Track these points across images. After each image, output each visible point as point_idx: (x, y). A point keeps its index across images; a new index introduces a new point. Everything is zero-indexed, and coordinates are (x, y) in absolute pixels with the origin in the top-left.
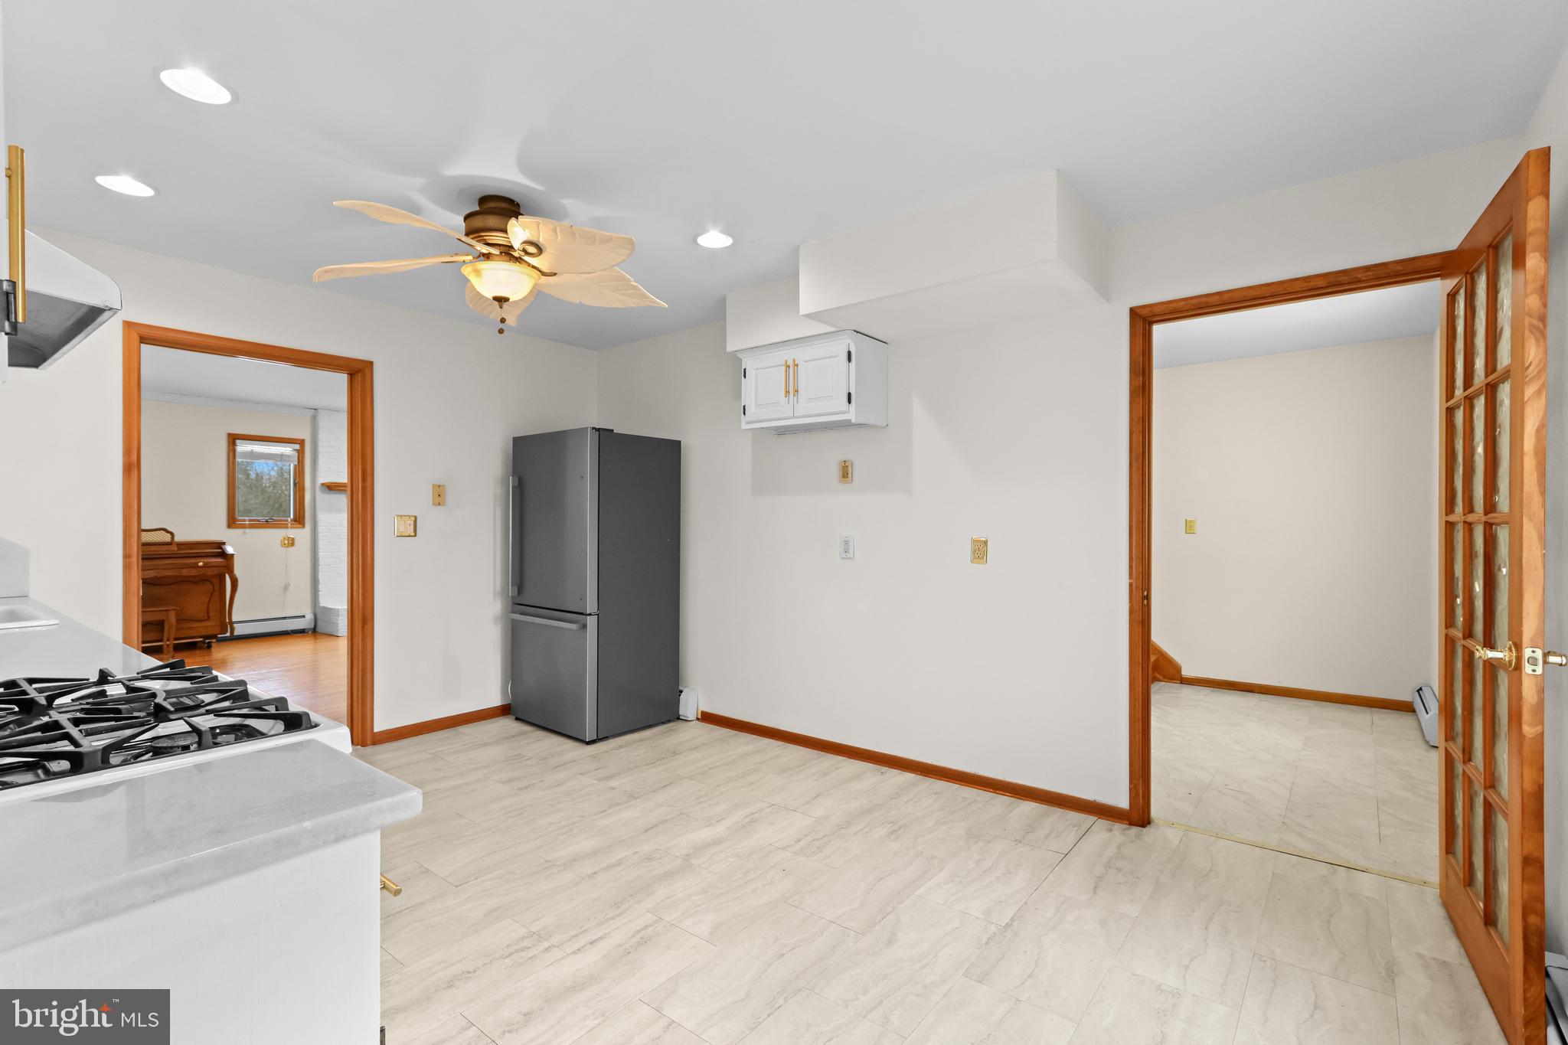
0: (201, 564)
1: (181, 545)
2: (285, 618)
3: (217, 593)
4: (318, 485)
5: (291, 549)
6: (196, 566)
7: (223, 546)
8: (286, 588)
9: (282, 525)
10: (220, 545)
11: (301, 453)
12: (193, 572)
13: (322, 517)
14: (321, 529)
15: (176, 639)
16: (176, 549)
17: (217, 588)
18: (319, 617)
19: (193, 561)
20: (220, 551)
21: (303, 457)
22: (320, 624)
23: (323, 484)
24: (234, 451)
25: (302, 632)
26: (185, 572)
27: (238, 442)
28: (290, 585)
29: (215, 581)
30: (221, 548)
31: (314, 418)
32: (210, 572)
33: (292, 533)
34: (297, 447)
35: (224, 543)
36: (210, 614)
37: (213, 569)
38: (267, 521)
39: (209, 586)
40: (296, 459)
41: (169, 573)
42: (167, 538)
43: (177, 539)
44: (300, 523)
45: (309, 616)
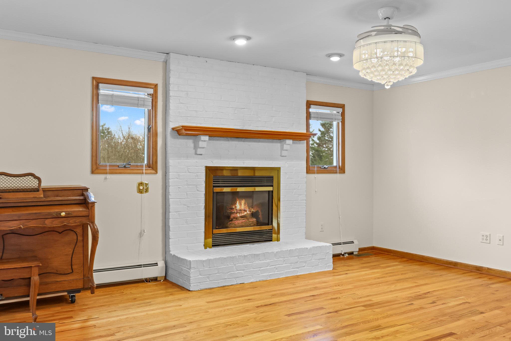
0: (63, 214)
1: (45, 190)
2: (140, 266)
3: (80, 244)
4: (169, 130)
5: (145, 195)
6: (58, 217)
7: (85, 193)
8: (141, 235)
9: (137, 170)
10: (83, 191)
11: (154, 97)
12: (56, 223)
13: (172, 162)
14: (172, 175)
15: (39, 295)
16: (42, 196)
17: (80, 238)
18: (170, 265)
19: (55, 210)
20: (82, 198)
21: (156, 102)
22: (170, 272)
23: (173, 129)
24: (98, 95)
25: (155, 279)
26: (49, 223)
27: (101, 85)
28: (144, 231)
29: (79, 231)
30: (83, 195)
31: (166, 62)
32: (72, 222)
33: (145, 178)
34: (151, 91)
35: (86, 189)
36: (73, 267)
37: (74, 219)
38: (125, 167)
39: (71, 237)
40: (150, 104)
41: (32, 224)
42: (34, 183)
43: (44, 185)
44: (153, 169)
45: (161, 264)
